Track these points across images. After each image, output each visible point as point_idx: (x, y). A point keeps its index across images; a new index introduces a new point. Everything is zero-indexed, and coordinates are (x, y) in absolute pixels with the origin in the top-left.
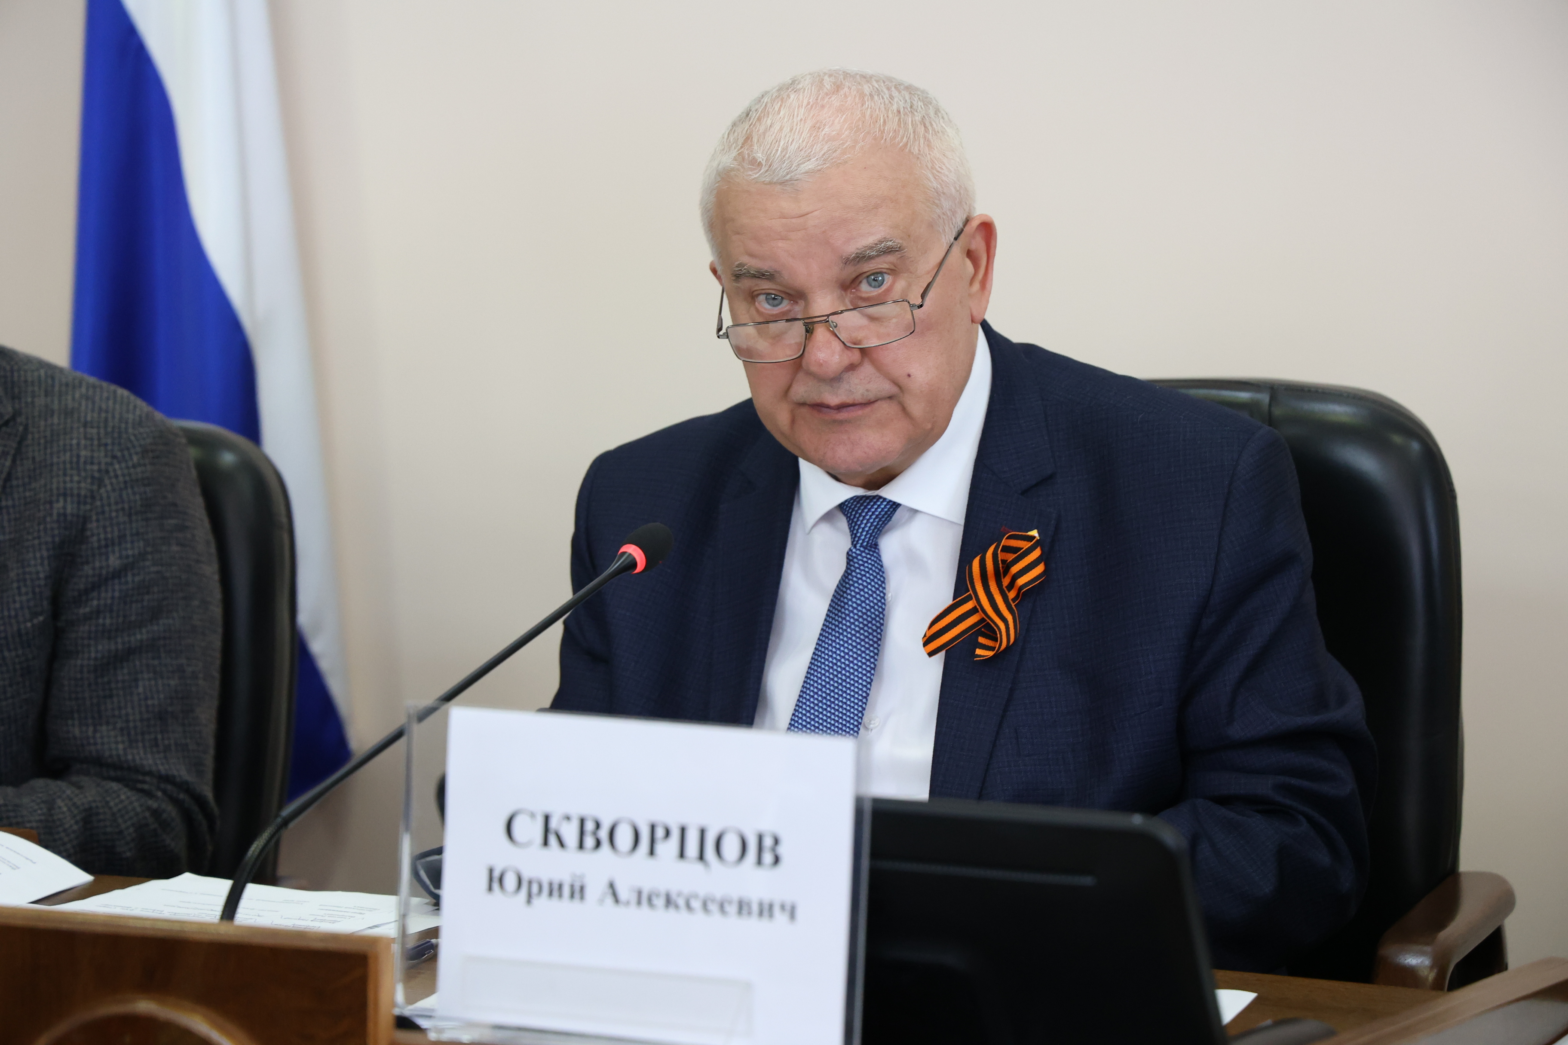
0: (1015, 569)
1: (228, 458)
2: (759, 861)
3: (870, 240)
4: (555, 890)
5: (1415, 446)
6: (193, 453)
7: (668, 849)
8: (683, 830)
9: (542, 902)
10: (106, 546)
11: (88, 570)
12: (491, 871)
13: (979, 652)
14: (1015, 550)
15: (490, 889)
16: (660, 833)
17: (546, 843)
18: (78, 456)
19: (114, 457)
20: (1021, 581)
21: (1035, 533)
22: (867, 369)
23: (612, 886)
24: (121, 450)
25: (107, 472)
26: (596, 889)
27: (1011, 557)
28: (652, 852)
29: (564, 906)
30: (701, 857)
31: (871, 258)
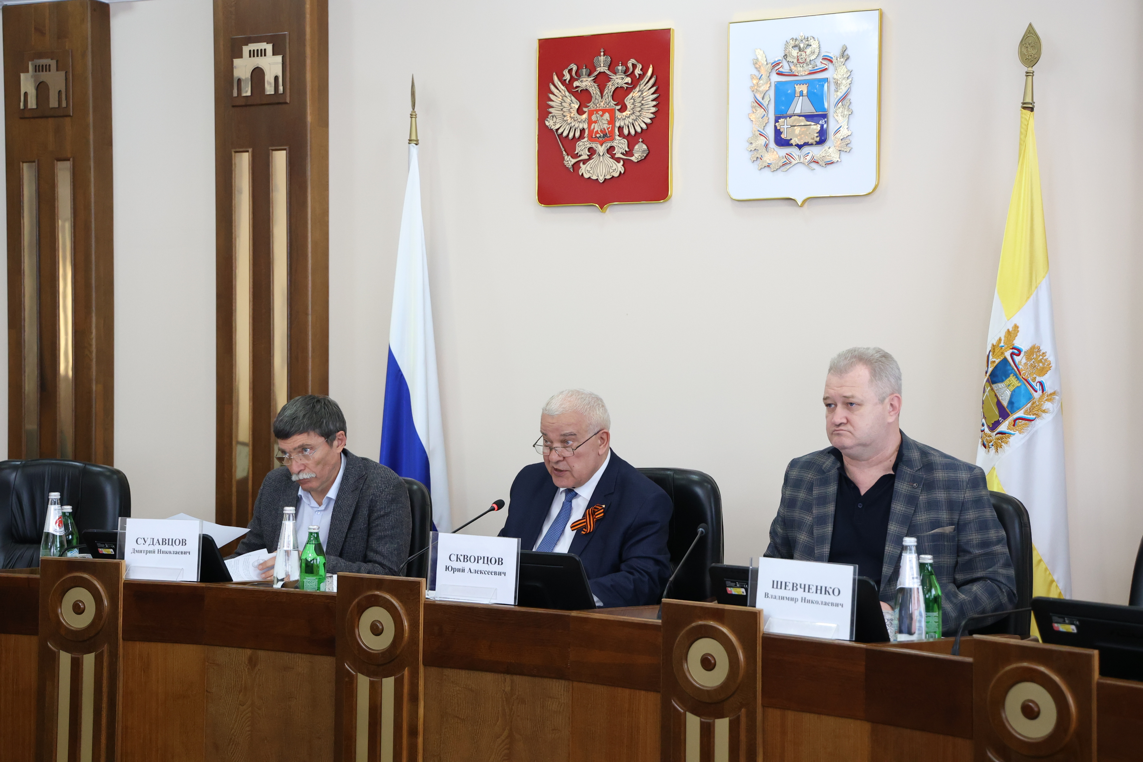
0: (596, 514)
1: (415, 487)
2: (499, 564)
3: (567, 432)
4: (459, 570)
5: (709, 486)
6: (406, 485)
7: (481, 561)
8: (484, 557)
9: (456, 573)
10: (381, 509)
11: (376, 514)
12: (446, 566)
13: (582, 532)
14: (597, 509)
15: (446, 570)
16: (479, 558)
17: (457, 561)
18: (378, 485)
19: (387, 487)
20: (596, 517)
21: (604, 506)
22: (565, 462)
23: (470, 569)
24: (389, 485)
25: (384, 490)
26: (467, 570)
27: (596, 510)
28: (478, 562)
29: (461, 574)
30: (487, 563)
31: (567, 436)
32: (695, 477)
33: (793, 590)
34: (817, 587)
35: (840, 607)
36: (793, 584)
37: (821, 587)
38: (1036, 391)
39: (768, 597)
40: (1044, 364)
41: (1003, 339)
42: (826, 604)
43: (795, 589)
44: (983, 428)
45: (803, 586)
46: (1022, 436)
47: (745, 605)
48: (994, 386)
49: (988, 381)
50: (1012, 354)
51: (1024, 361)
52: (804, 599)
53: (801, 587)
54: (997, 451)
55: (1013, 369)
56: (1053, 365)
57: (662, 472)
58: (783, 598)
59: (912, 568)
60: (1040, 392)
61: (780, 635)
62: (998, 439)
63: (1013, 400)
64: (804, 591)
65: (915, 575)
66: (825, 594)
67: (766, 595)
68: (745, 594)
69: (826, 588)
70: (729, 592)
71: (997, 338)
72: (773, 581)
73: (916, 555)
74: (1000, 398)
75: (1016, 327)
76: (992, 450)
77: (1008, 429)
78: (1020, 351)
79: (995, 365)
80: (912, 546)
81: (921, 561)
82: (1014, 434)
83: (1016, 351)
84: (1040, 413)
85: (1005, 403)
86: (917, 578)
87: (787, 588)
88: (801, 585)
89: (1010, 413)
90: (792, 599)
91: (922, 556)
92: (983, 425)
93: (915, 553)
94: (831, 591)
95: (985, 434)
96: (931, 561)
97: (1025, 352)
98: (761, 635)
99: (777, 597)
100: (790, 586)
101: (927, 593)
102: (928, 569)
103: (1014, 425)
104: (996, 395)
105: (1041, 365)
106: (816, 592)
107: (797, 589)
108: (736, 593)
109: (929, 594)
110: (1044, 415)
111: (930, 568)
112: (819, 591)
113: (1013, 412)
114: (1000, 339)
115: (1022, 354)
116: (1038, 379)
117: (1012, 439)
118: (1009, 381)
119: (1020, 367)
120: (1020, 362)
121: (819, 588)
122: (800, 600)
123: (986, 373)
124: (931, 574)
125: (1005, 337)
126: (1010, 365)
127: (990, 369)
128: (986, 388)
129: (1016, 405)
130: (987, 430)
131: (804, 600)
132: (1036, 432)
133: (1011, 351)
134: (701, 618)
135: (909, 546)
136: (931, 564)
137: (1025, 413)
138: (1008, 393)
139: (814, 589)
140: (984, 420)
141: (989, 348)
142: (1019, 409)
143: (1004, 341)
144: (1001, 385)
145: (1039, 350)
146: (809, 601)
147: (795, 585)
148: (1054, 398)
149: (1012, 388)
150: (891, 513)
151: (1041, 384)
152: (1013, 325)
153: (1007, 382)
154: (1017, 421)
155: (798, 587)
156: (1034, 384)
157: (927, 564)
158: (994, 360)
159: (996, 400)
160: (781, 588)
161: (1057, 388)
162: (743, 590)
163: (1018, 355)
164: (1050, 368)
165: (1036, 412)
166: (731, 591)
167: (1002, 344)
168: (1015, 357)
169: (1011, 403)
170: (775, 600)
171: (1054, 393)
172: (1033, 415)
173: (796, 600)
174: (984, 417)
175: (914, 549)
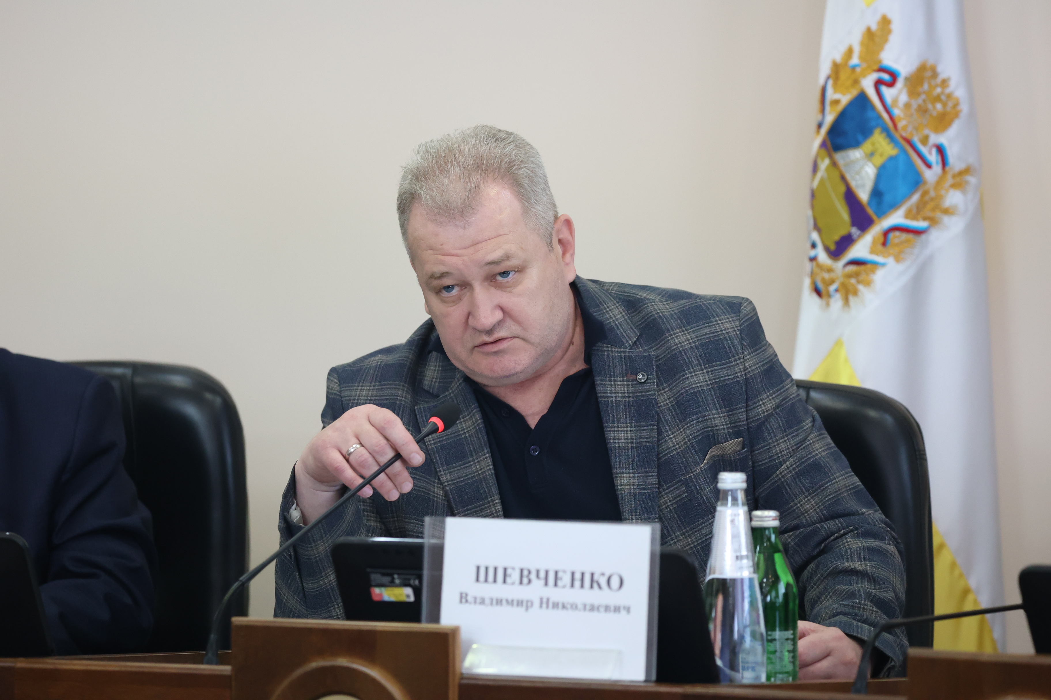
32: (178, 381)
33: (521, 583)
34: (573, 574)
35: (623, 612)
36: (522, 571)
37: (583, 574)
38: (929, 166)
39: (467, 601)
40: (945, 105)
41: (857, 49)
42: (593, 608)
43: (525, 580)
44: (812, 253)
45: (542, 575)
46: (901, 267)
47: (417, 619)
48: (840, 157)
49: (823, 145)
50: (878, 83)
51: (904, 98)
52: (545, 600)
53: (538, 576)
54: (846, 301)
55: (880, 117)
56: (964, 108)
57: (106, 370)
58: (499, 602)
59: (735, 536)
60: (937, 168)
61: (498, 678)
62: (849, 276)
63: (882, 187)
64: (546, 584)
65: (744, 552)
66: (592, 587)
67: (463, 598)
68: (412, 599)
69: (592, 575)
70: (376, 598)
71: (843, 49)
72: (478, 568)
73: (746, 508)
74: (853, 184)
75: (885, 22)
76: (837, 302)
77: (872, 252)
78: (894, 76)
79: (840, 108)
80: (736, 490)
81: (755, 524)
82: (883, 265)
83: (886, 77)
84: (938, 214)
85: (864, 195)
86: (747, 557)
87: (508, 580)
88: (538, 572)
89: (874, 217)
90: (520, 603)
91: (758, 513)
92: (814, 246)
93: (743, 504)
94: (603, 581)
95: (820, 267)
96: (776, 523)
97: (907, 79)
98: (457, 681)
99: (487, 601)
100: (515, 576)
101: (769, 592)
102: (769, 539)
103: (884, 244)
104: (843, 178)
105: (939, 106)
106: (572, 585)
107: (530, 581)
108: (393, 599)
109: (773, 594)
110: (946, 219)
111: (773, 537)
112: (577, 583)
113: (882, 214)
114: (850, 52)
115: (900, 84)
116: (935, 139)
117: (879, 276)
118: (873, 144)
119: (896, 112)
120: (895, 101)
121: (578, 576)
122: (537, 603)
123: (820, 126)
124: (774, 549)
125: (862, 44)
126: (873, 108)
127: (830, 118)
128: (819, 161)
129: (887, 198)
130: (823, 257)
131: (545, 603)
132: (930, 259)
133: (875, 76)
134: (321, 653)
135: (732, 490)
136: (775, 529)
137: (908, 215)
138: (870, 171)
139: (566, 579)
140: (815, 236)
141: (825, 70)
142: (894, 206)
143: (861, 53)
144: (856, 154)
145: (935, 74)
146: (556, 605)
147: (525, 573)
148: (967, 182)
149: (879, 161)
150: (611, 452)
151: (940, 150)
152: (878, 17)
153: (867, 146)
154: (891, 235)
155: (533, 576)
156: (924, 150)
157: (768, 528)
158: (837, 96)
159: (843, 189)
160: (495, 581)
161: (971, 160)
162: (409, 591)
163: (891, 85)
164: (957, 115)
165: (928, 213)
166: (381, 595)
167: (855, 60)
168: (884, 89)
169: (876, 193)
170: (482, 607)
171: (967, 171)
172: (925, 219)
173: (529, 604)
174: (816, 227)
175: (741, 496)
